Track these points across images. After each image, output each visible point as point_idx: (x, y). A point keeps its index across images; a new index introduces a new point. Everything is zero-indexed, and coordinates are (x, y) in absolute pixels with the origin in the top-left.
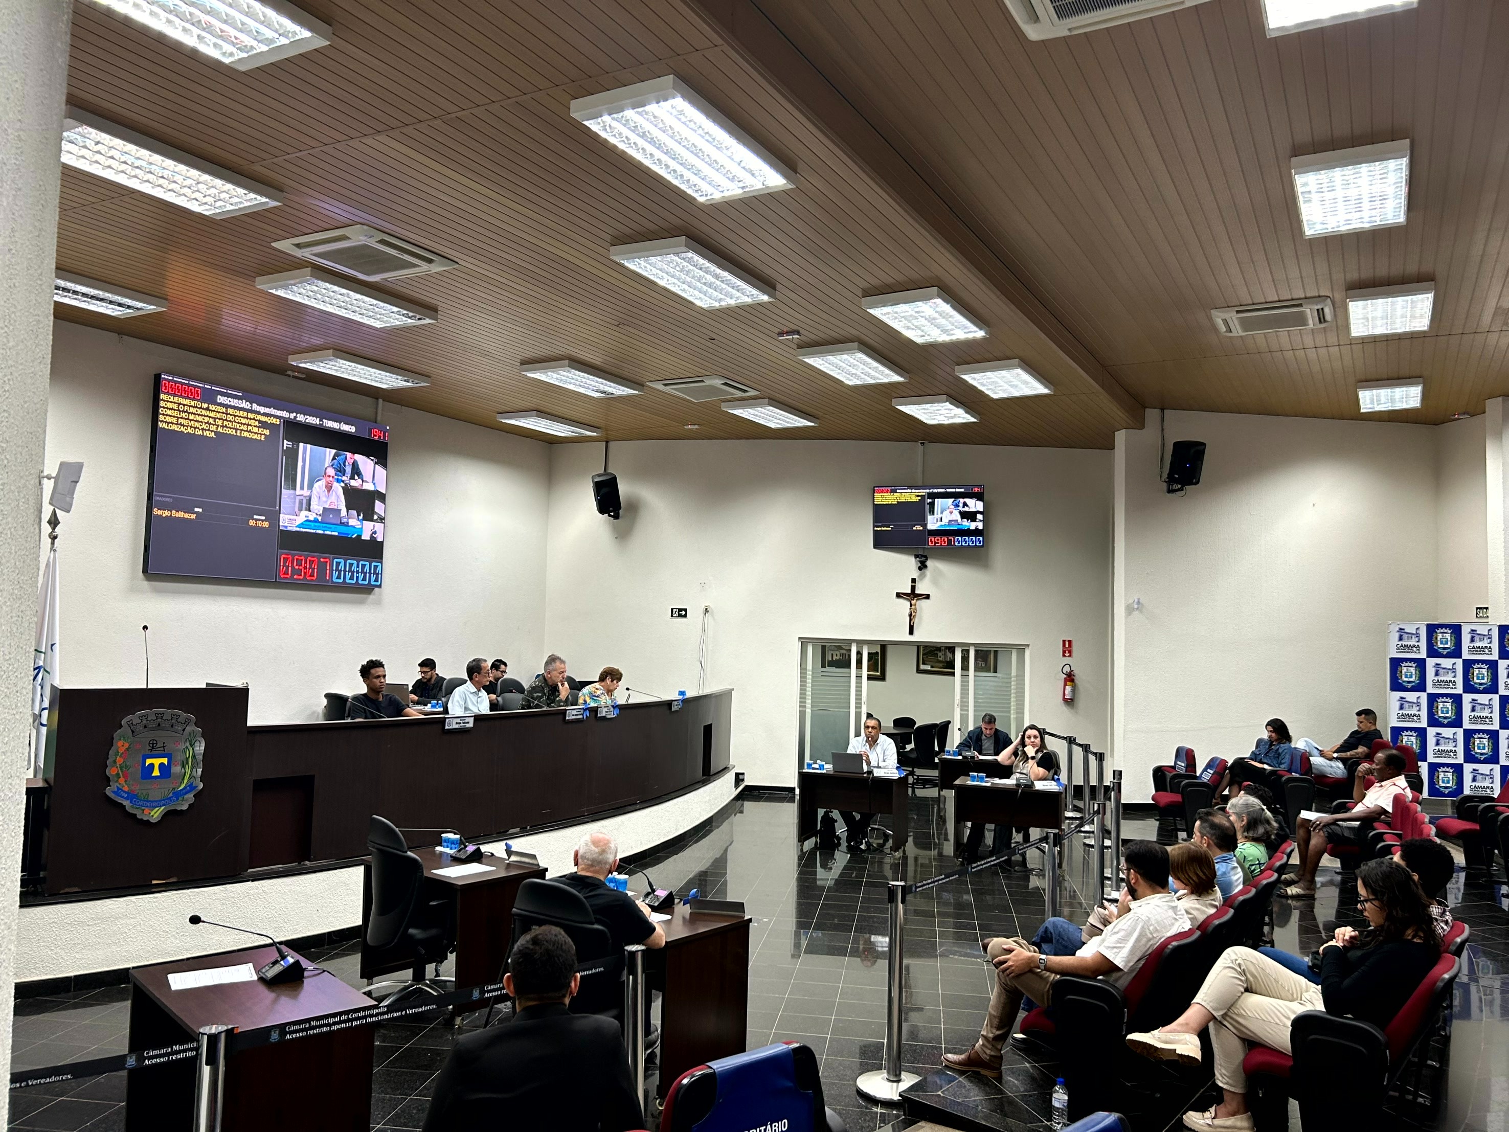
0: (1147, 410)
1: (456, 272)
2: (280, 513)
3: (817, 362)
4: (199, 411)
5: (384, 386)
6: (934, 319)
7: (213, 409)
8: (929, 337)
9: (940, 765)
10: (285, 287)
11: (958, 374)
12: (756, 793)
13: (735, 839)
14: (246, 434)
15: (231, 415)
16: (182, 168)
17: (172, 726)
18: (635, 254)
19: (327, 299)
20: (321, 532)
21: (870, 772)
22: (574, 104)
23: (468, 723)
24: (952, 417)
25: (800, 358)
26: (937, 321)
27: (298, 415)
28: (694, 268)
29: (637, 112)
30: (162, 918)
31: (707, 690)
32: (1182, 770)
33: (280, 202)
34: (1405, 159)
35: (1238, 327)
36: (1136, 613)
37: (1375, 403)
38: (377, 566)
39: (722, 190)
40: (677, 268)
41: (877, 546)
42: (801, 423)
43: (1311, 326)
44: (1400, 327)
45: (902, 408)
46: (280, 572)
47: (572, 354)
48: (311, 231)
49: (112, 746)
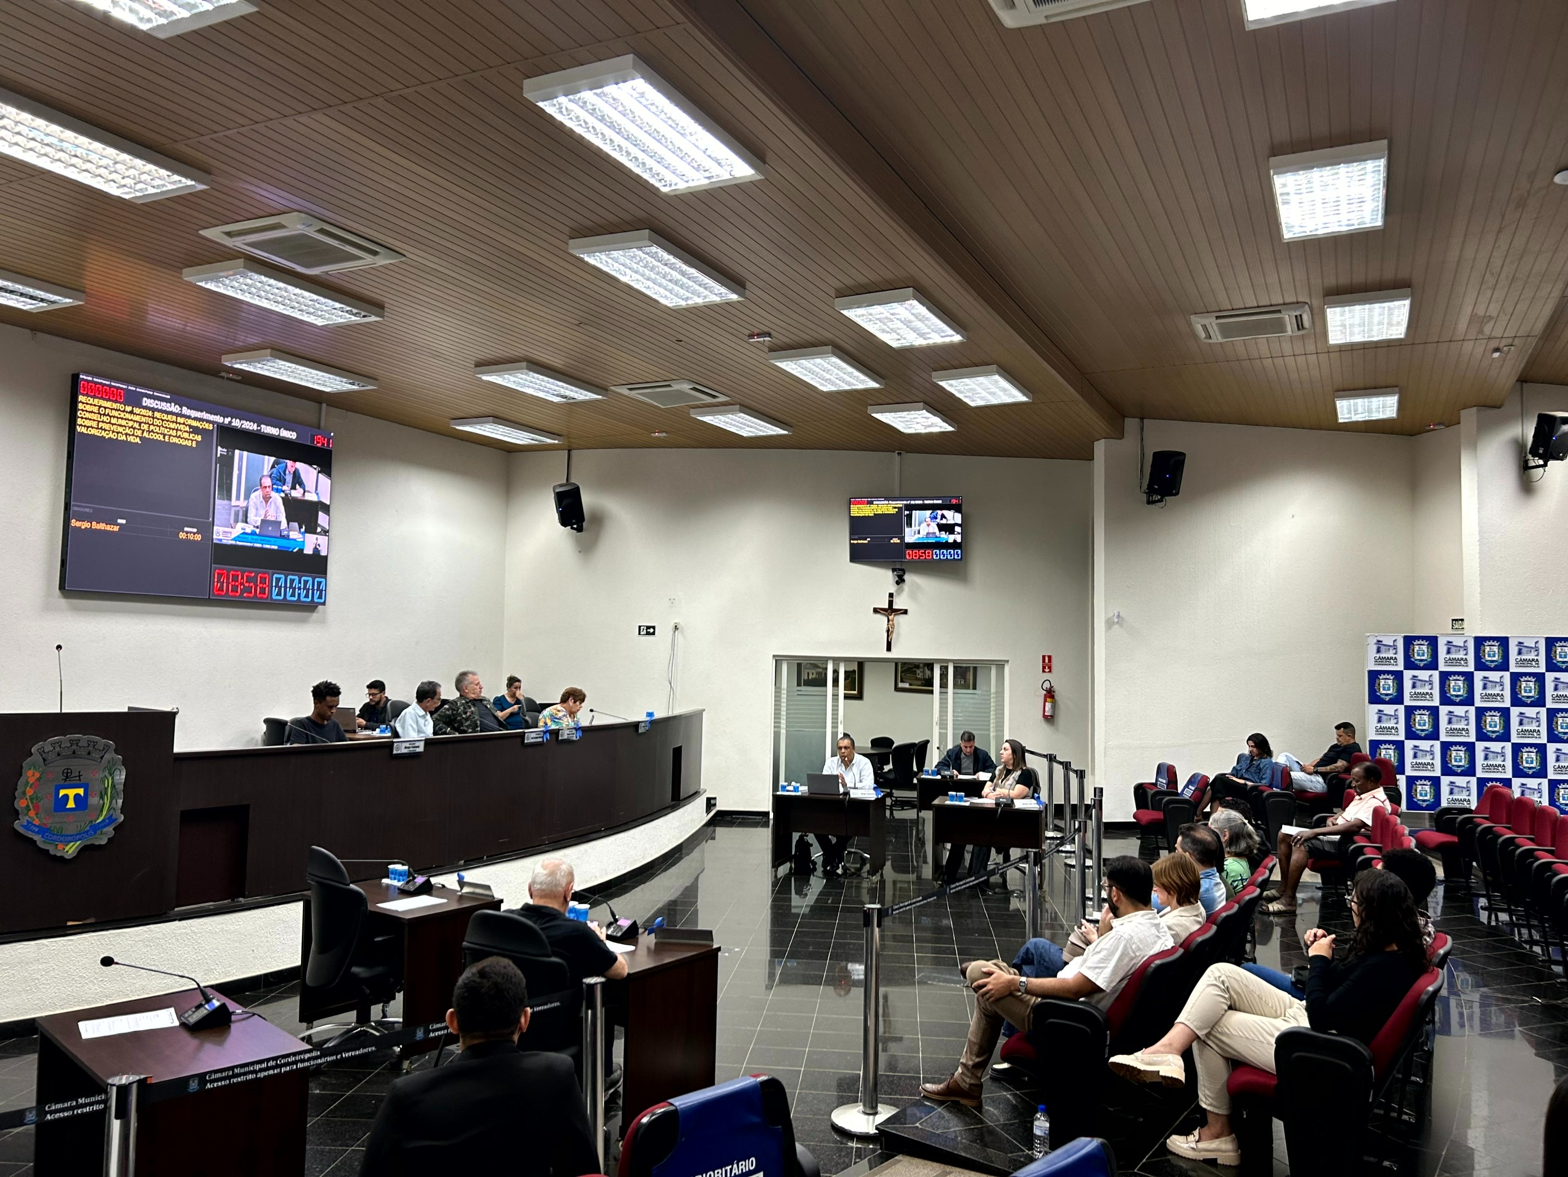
0: (1126, 419)
1: (404, 266)
2: (213, 525)
3: (791, 366)
4: (122, 415)
5: (328, 390)
6: (910, 322)
7: (138, 412)
8: (905, 342)
9: (918, 786)
10: (216, 279)
11: (935, 380)
12: (729, 818)
13: (706, 866)
14: (175, 440)
15: (158, 419)
16: (98, 146)
17: (89, 754)
18: (594, 249)
19: (263, 294)
20: (259, 545)
21: (846, 793)
22: (527, 83)
23: (418, 747)
24: (929, 426)
25: (772, 361)
26: (913, 324)
27: (234, 420)
28: (659, 264)
29: (596, 94)
30: (78, 961)
31: (677, 712)
32: (1163, 787)
33: (207, 185)
34: (1383, 160)
35: (1218, 333)
36: (1116, 626)
37: (1353, 413)
38: (321, 582)
39: (686, 179)
40: (641, 264)
41: (853, 559)
42: (775, 431)
43: (1290, 333)
44: (1379, 334)
45: (878, 416)
46: (213, 590)
47: (531, 355)
48: (243, 218)
49: (21, 775)
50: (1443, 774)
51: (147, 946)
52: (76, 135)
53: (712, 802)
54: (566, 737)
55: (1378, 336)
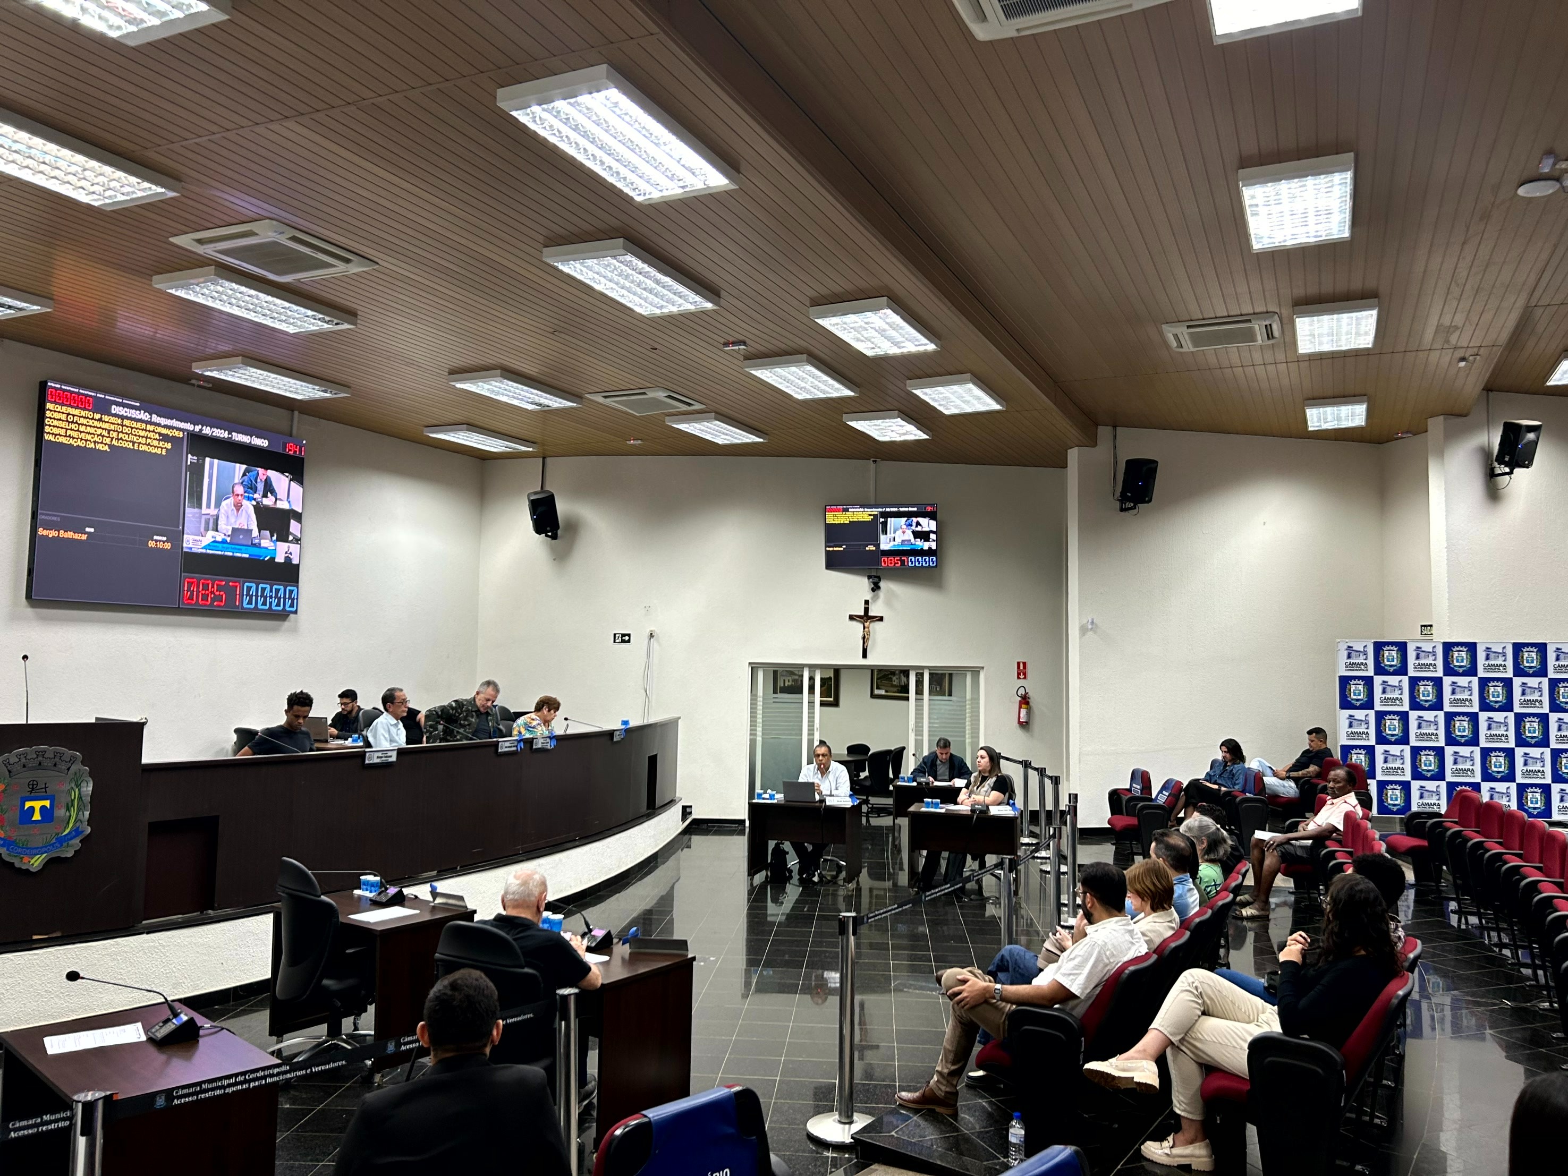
0: (1100, 428)
1: (377, 274)
2: (183, 533)
3: (764, 374)
4: (91, 423)
5: (299, 397)
6: (884, 330)
7: (107, 420)
8: (879, 350)
9: (894, 793)
10: (186, 287)
11: (909, 389)
12: (704, 827)
13: (681, 876)
14: (145, 448)
15: (127, 427)
16: (65, 153)
17: (55, 765)
18: (567, 257)
19: (234, 301)
20: (230, 554)
21: (822, 801)
22: (500, 92)
23: (391, 757)
24: (904, 434)
25: (747, 370)
26: (887, 333)
27: (204, 428)
28: (634, 272)
29: (569, 103)
30: (44, 976)
31: (652, 720)
32: (1138, 792)
33: (178, 192)
34: (1349, 173)
35: (1189, 342)
36: (1090, 633)
37: (1322, 421)
38: (293, 591)
39: (661, 189)
40: (616, 272)
41: (829, 566)
42: (750, 439)
43: (1260, 342)
44: (1346, 344)
45: (853, 424)
46: (183, 597)
47: (505, 363)
48: (214, 226)
50: (1413, 779)
51: (114, 959)
52: (45, 142)
53: (688, 810)
54: (540, 746)
55: (1346, 345)
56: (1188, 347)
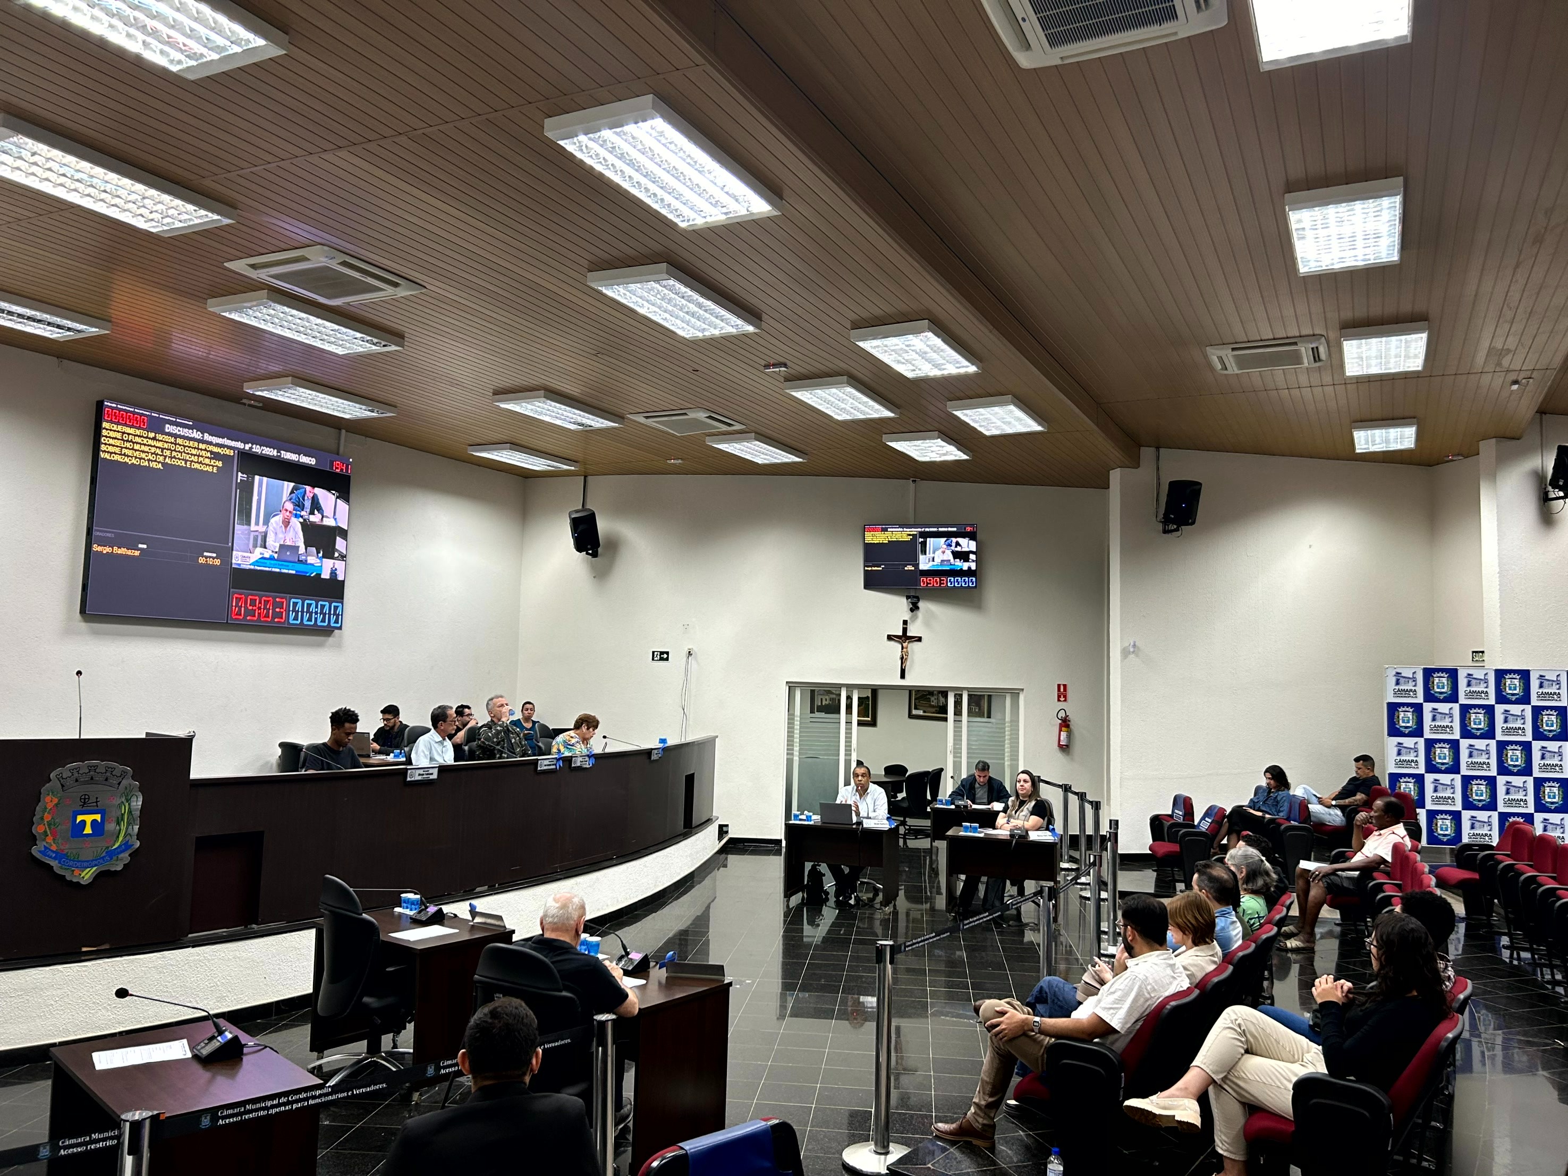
0: (1142, 448)
1: (425, 298)
2: (232, 550)
3: (805, 396)
4: (145, 441)
5: (347, 416)
6: (926, 353)
7: (161, 439)
8: (920, 372)
9: (932, 815)
10: (240, 310)
11: (950, 410)
12: (741, 846)
13: (717, 895)
14: (197, 466)
15: (180, 445)
16: (126, 182)
17: (106, 780)
18: (613, 281)
19: (286, 324)
20: (278, 570)
21: (859, 823)
22: (548, 122)
23: (432, 774)
24: (944, 455)
25: (787, 391)
26: (928, 355)
27: (254, 446)
28: (676, 297)
29: (616, 133)
30: (92, 987)
31: (690, 738)
32: (1180, 818)
33: (233, 219)
34: (1398, 197)
35: (1234, 365)
36: (1132, 656)
37: (1370, 443)
38: (338, 607)
39: (705, 215)
40: (658, 296)
41: (867, 586)
42: (790, 458)
43: (1306, 364)
44: (1394, 367)
45: (892, 444)
46: (231, 614)
47: (548, 383)
48: (268, 251)
49: (40, 801)
50: (1464, 809)
51: (161, 972)
52: (106, 171)
54: (578, 764)
55: (1395, 368)
56: (1233, 369)
